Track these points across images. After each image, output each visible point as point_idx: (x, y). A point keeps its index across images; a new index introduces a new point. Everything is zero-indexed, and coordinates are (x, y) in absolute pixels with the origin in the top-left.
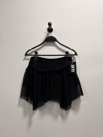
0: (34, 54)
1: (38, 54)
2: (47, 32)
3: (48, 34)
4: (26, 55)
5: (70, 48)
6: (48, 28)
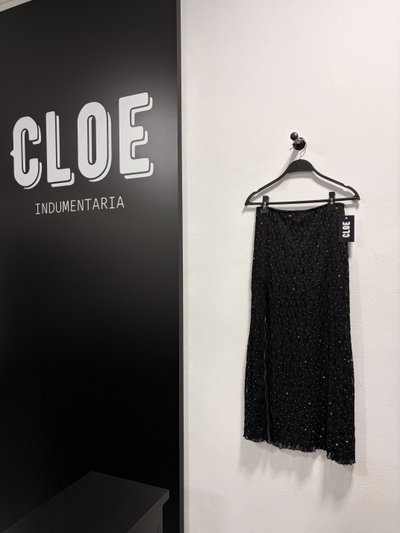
0: (260, 200)
1: (270, 201)
2: (293, 150)
3: (294, 155)
4: (248, 203)
5: (342, 185)
6: (294, 145)
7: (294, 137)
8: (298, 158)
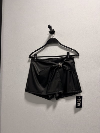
2: (49, 34)
3: (50, 36)
4: (30, 57)
7: (50, 27)
8: (52, 37)
